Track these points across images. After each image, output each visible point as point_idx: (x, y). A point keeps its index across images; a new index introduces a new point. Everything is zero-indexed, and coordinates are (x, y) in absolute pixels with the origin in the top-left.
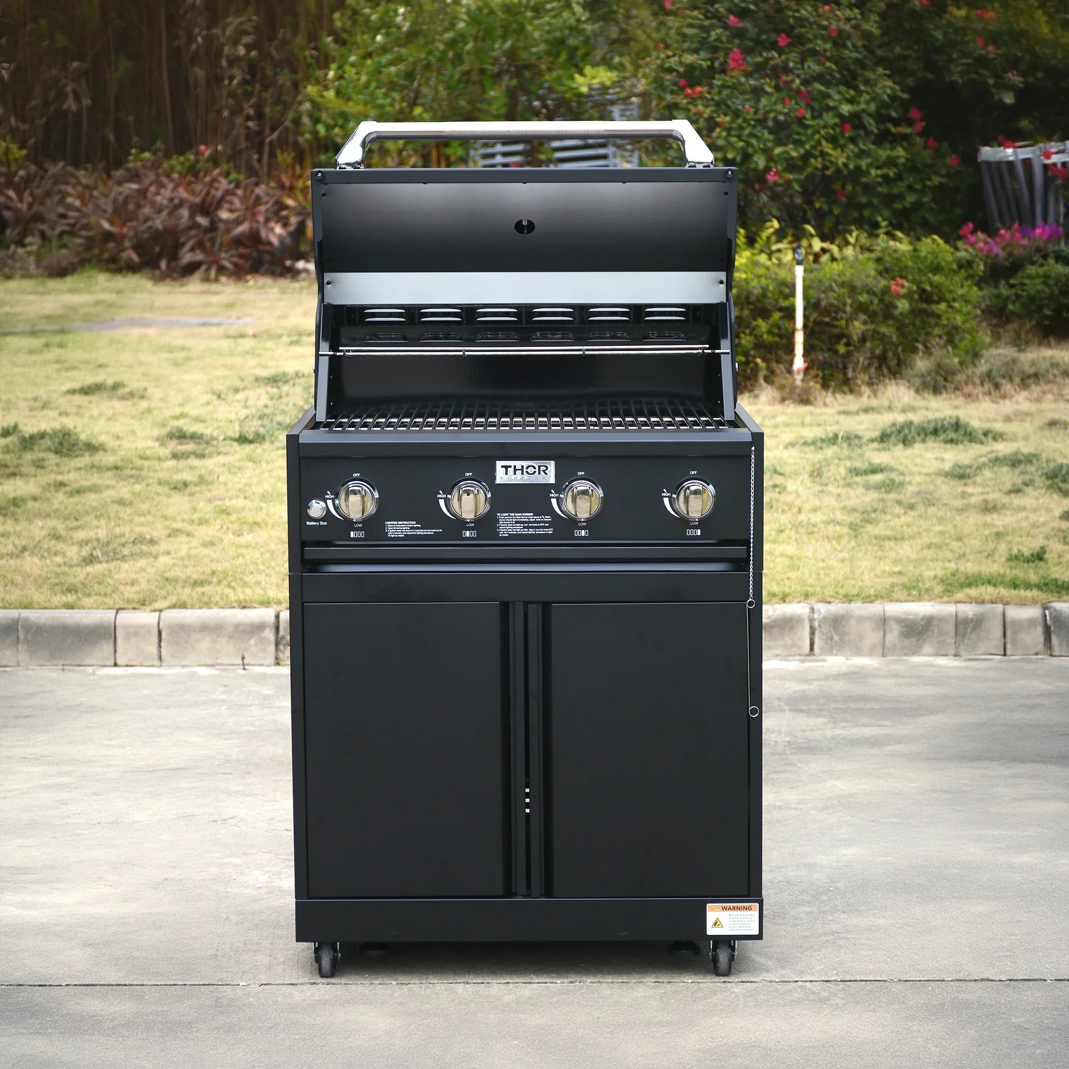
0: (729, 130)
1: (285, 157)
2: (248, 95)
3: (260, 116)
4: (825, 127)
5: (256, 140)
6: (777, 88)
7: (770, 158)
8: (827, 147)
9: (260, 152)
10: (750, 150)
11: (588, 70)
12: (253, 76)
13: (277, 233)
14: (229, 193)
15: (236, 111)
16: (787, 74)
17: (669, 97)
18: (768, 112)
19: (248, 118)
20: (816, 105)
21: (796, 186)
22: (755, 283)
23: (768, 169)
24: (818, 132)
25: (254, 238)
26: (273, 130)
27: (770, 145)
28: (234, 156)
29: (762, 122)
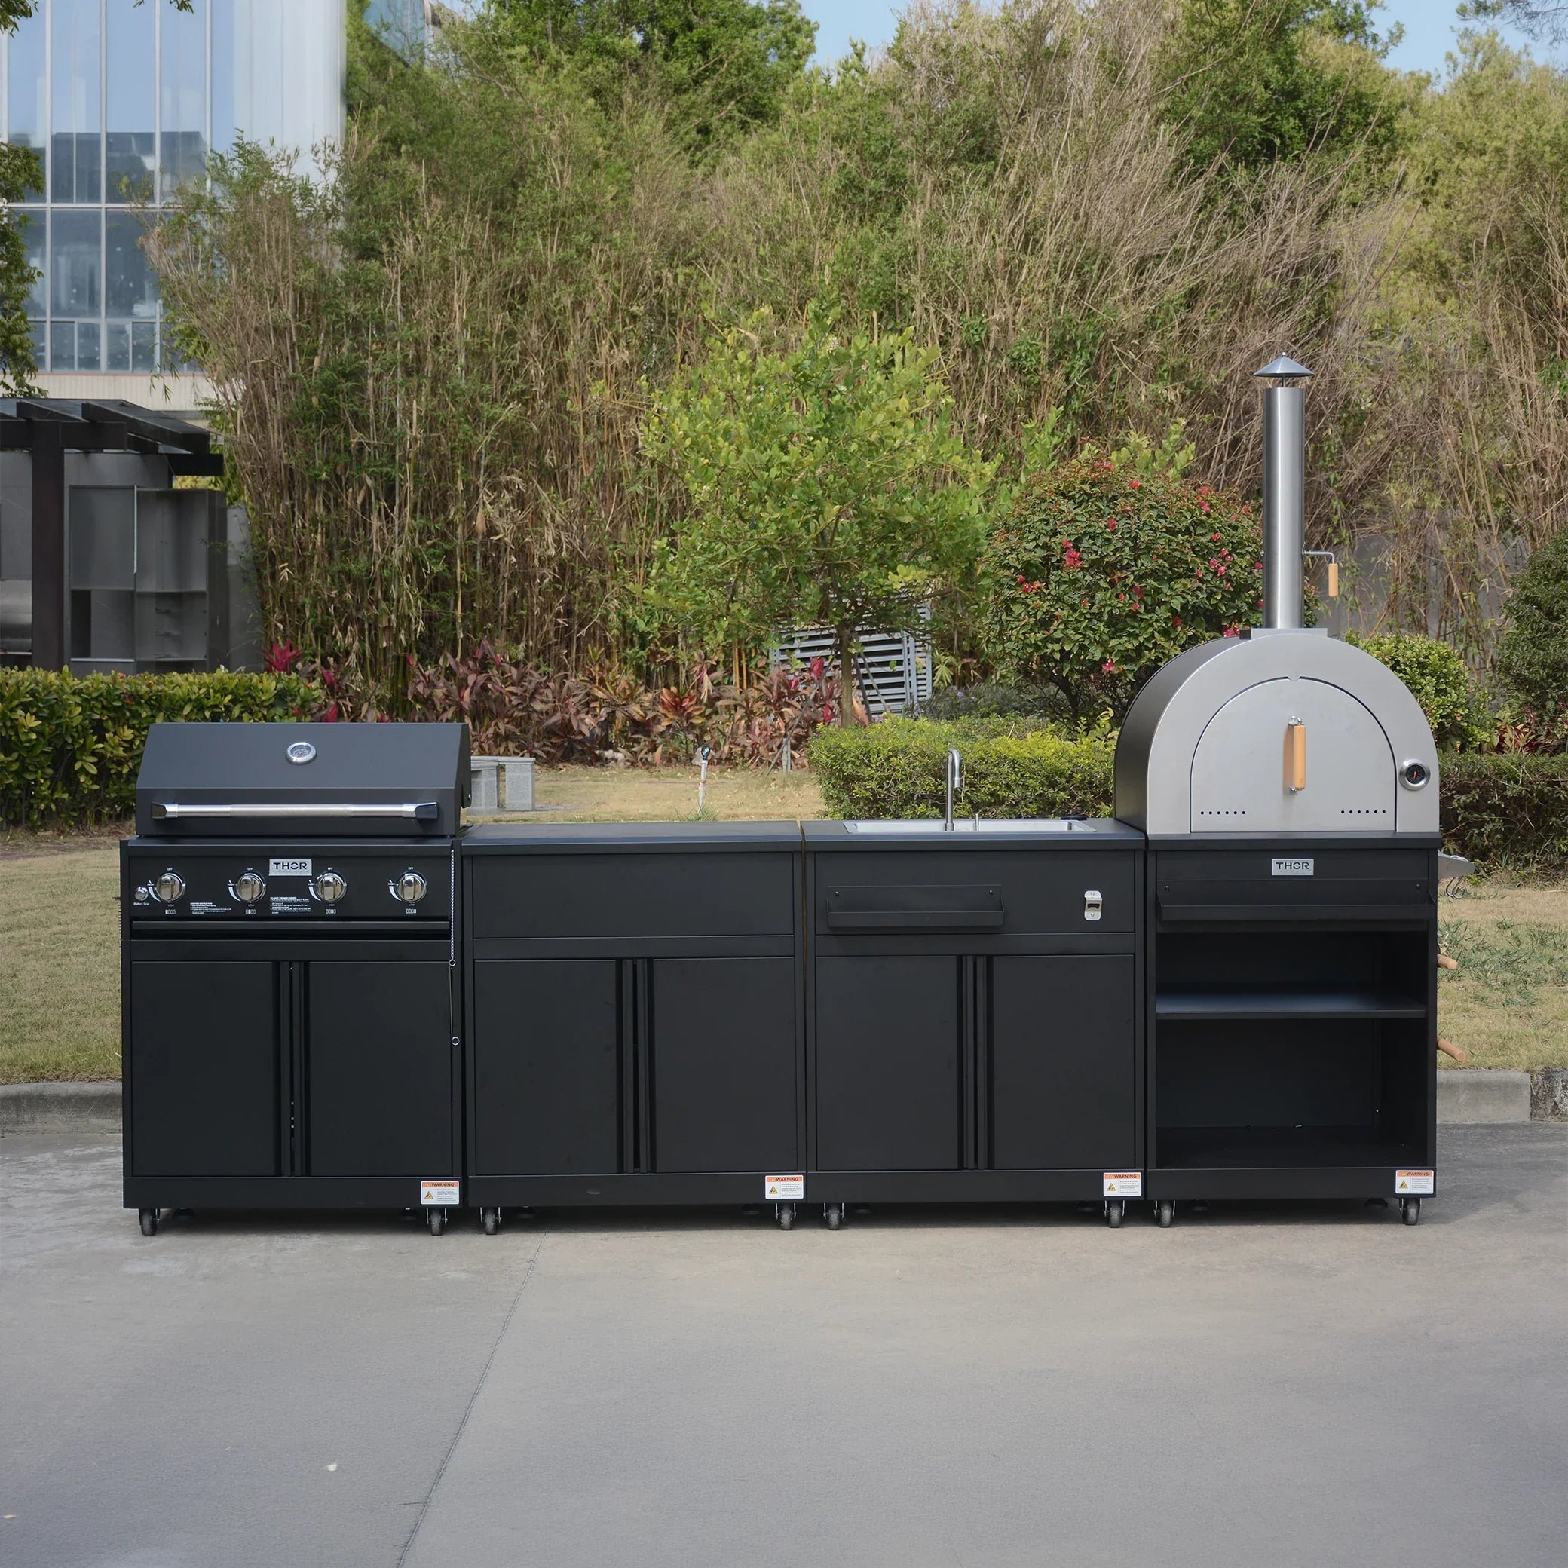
0: (1066, 623)
1: (595, 651)
2: (558, 593)
3: (569, 613)
4: (1157, 621)
5: (565, 636)
6: (1112, 584)
7: (1107, 651)
8: (1160, 639)
9: (568, 647)
10: (1087, 642)
11: (900, 568)
12: (563, 576)
13: (588, 724)
14: (539, 686)
15: (547, 608)
16: (1121, 570)
17: (1007, 592)
18: (1104, 606)
19: (558, 615)
20: (1149, 601)
21: (1130, 676)
22: (1098, 768)
23: (1103, 660)
24: (1151, 625)
25: (566, 727)
26: (582, 626)
27: (1105, 637)
28: (544, 651)
29: (1098, 616)
